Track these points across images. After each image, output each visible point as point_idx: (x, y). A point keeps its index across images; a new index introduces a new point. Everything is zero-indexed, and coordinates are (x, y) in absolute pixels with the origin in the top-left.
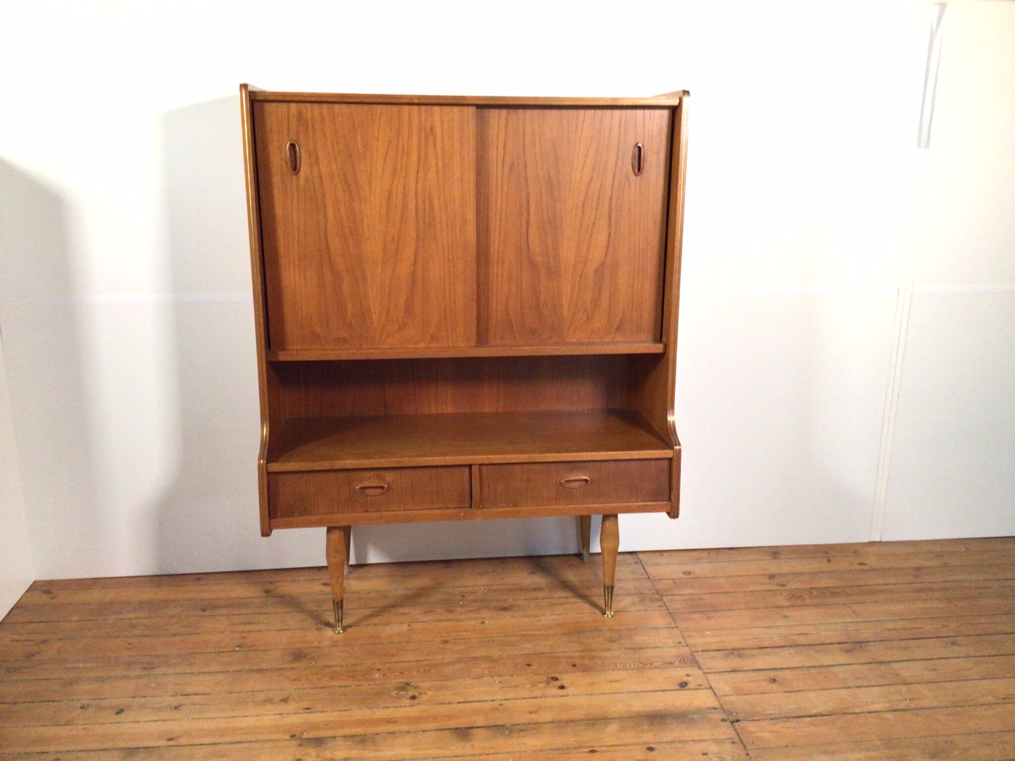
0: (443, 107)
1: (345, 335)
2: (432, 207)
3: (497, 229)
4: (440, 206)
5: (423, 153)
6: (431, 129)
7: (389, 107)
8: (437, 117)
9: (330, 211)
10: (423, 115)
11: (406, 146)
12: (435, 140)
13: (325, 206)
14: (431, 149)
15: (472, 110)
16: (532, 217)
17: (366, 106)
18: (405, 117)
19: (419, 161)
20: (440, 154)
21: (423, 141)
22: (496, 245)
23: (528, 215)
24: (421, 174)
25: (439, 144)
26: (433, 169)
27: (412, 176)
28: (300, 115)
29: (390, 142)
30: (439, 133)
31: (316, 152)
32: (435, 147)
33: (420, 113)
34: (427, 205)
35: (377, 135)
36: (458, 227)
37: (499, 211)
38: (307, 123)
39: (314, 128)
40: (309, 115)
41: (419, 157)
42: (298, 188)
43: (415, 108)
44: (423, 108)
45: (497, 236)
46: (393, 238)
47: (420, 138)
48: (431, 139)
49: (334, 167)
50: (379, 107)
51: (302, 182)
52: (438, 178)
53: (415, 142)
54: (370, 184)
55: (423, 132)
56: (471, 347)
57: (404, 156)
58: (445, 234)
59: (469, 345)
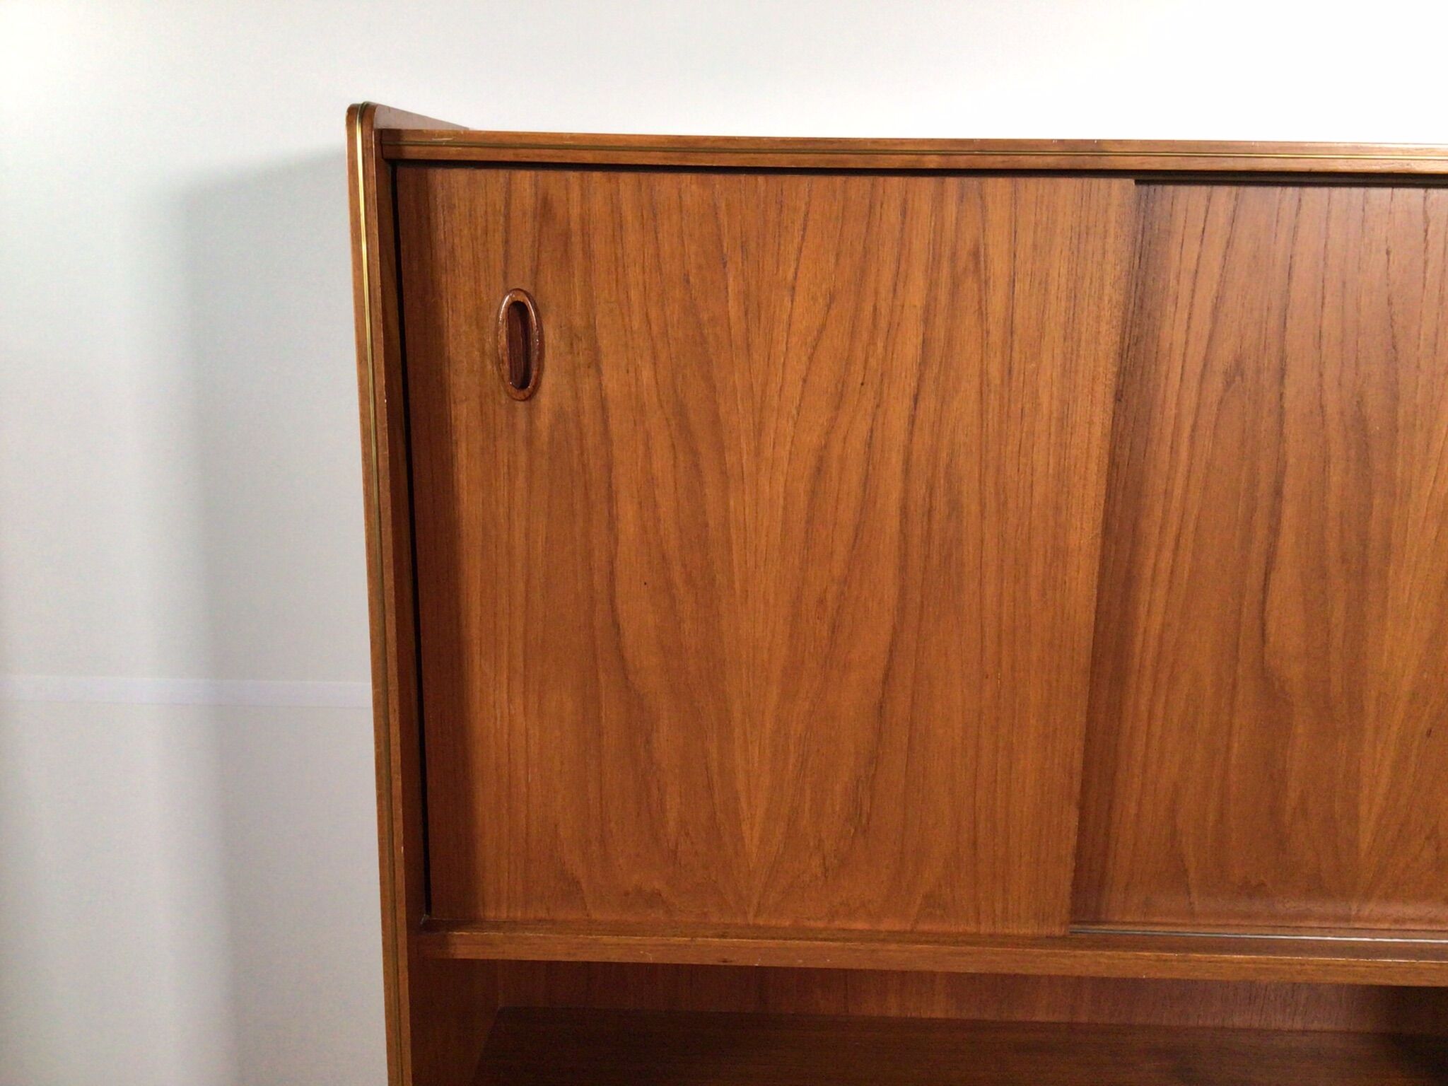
0: (1022, 181)
1: (658, 885)
2: (955, 507)
3: (1163, 577)
4: (982, 505)
5: (940, 333)
6: (976, 254)
7: (839, 180)
8: (998, 214)
9: (628, 512)
10: (951, 209)
11: (884, 310)
12: (984, 285)
13: (611, 498)
14: (970, 320)
16: (1288, 539)
17: (761, 179)
18: (892, 215)
19: (924, 362)
20: (996, 336)
21: (943, 297)
22: (1156, 627)
23: (1275, 531)
24: (929, 404)
25: (997, 303)
26: (969, 387)
27: (898, 411)
28: (545, 209)
29: (832, 298)
30: (998, 265)
31: (591, 327)
32: (982, 314)
33: (939, 200)
34: (941, 503)
35: (790, 275)
36: (1037, 568)
37: (1174, 520)
38: (566, 236)
39: (588, 255)
40: (575, 212)
41: (926, 343)
42: (529, 442)
43: (927, 185)
44: (951, 182)
45: (1160, 593)
46: (822, 601)
47: (932, 285)
48: (970, 285)
49: (646, 374)
50: (805, 180)
51: (544, 421)
52: (982, 413)
53: (915, 296)
54: (759, 430)
55: (945, 264)
56: (1051, 940)
57: (875, 344)
58: (990, 590)
59: (1045, 931)
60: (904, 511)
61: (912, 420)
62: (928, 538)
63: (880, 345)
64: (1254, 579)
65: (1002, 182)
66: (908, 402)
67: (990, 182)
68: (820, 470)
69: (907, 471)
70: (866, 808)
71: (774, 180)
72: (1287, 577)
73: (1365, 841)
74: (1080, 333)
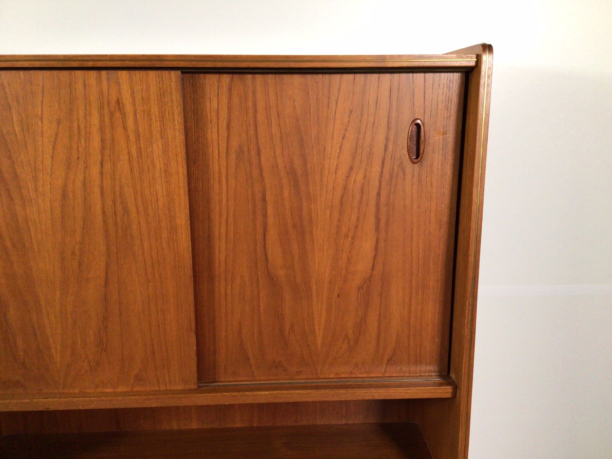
0: (133, 72)
2: (126, 210)
3: (223, 237)
4: (137, 209)
5: (108, 136)
6: (118, 102)
7: (55, 72)
8: (125, 87)
10: (105, 83)
11: (82, 126)
12: (124, 116)
14: (120, 130)
15: (175, 75)
16: (271, 220)
17: (21, 72)
18: (79, 86)
19: (103, 149)
20: (132, 137)
21: (107, 120)
22: (223, 258)
23: (265, 215)
24: (108, 166)
25: (130, 123)
26: (124, 158)
27: (95, 170)
29: (59, 122)
30: (129, 108)
32: (125, 128)
33: (99, 80)
34: (119, 208)
35: (40, 113)
36: (165, 235)
37: (224, 213)
41: (103, 141)
43: (93, 73)
44: (104, 73)
45: (223, 242)
46: (73, 253)
47: (102, 116)
48: (118, 115)
52: (132, 170)
53: (95, 120)
54: (35, 179)
55: (106, 107)
56: (190, 391)
57: (80, 141)
58: (146, 245)
59: (187, 387)
60: (104, 213)
61: (102, 173)
62: (116, 224)
63: (83, 142)
64: (259, 237)
65: (124, 72)
66: (98, 166)
67: (120, 72)
68: (64, 195)
69: (102, 194)
70: (105, 340)
71: (27, 72)
72: (273, 234)
73: (319, 342)
74: (167, 136)
